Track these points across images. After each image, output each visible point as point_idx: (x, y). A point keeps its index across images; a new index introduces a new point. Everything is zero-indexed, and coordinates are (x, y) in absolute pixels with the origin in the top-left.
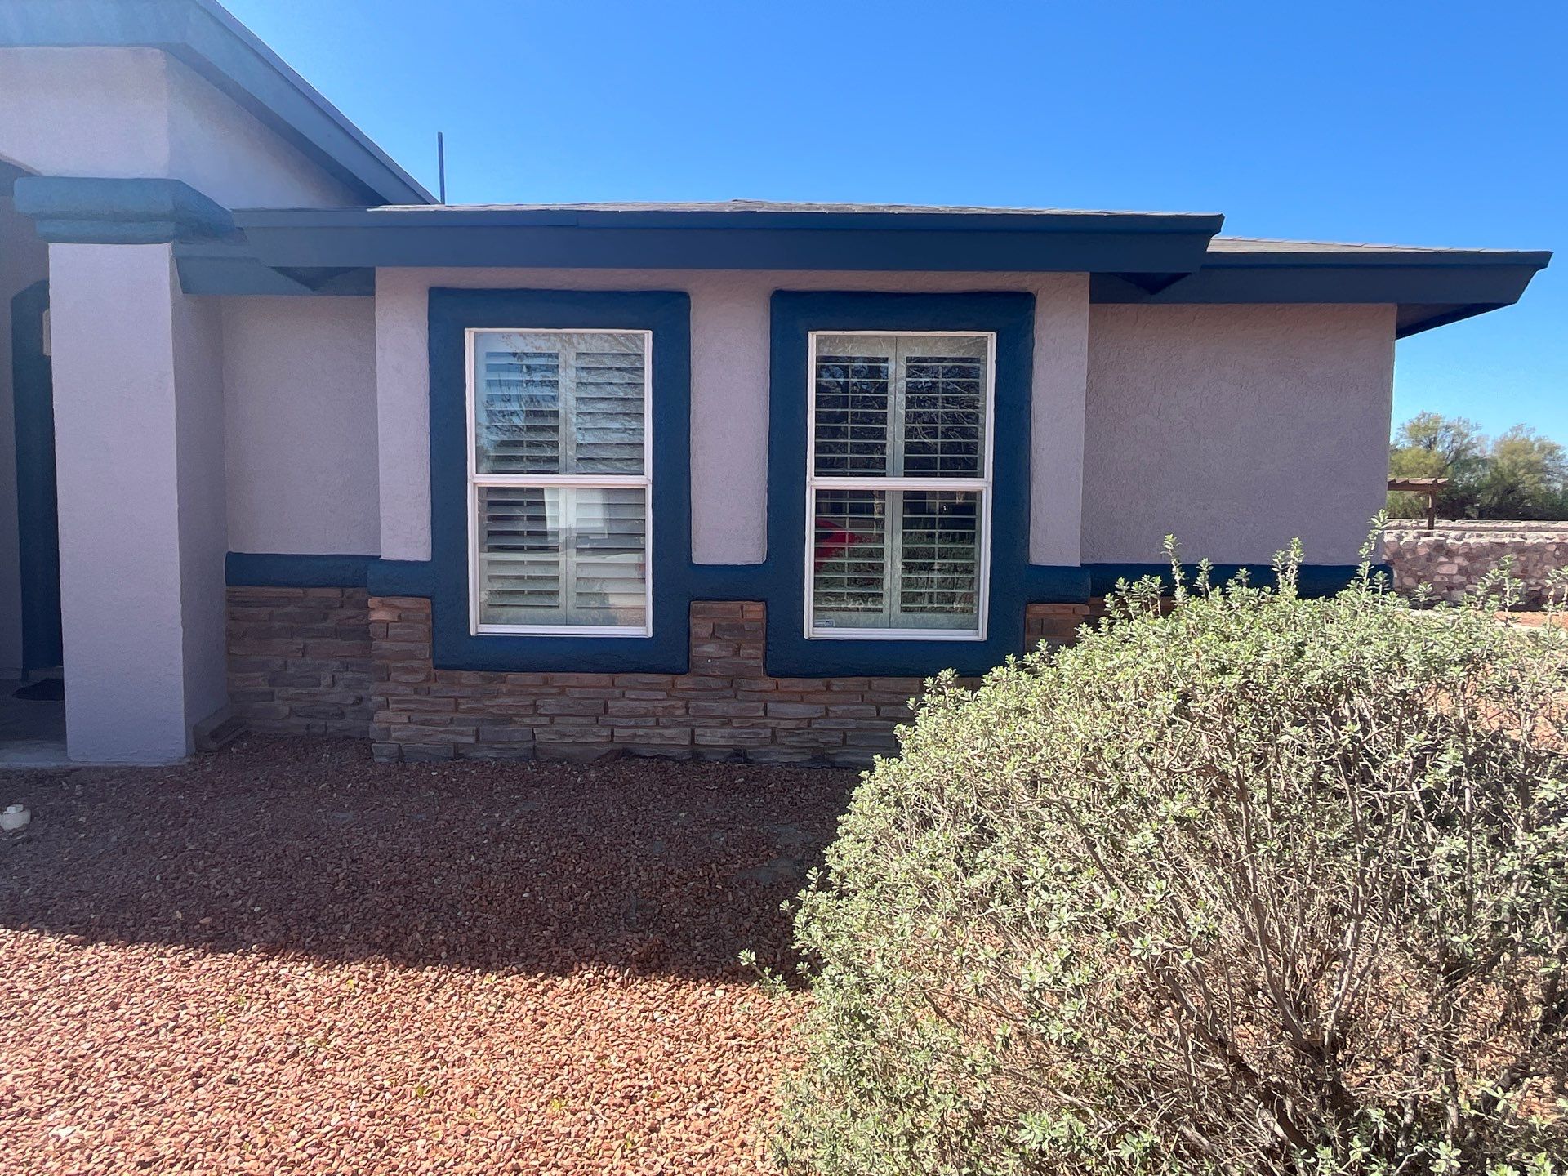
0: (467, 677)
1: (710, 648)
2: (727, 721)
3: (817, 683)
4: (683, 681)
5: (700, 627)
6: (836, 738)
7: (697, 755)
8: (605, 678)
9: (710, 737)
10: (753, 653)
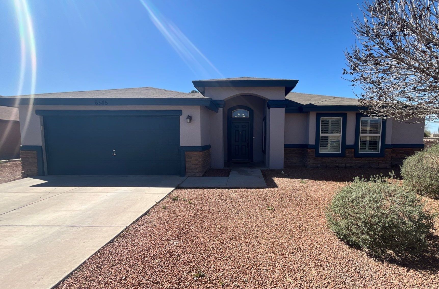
0: (319, 158)
1: (348, 154)
2: (349, 163)
3: (360, 158)
4: (344, 158)
5: (347, 152)
6: (362, 165)
7: (346, 167)
8: (335, 158)
9: (347, 165)
10: (353, 155)
